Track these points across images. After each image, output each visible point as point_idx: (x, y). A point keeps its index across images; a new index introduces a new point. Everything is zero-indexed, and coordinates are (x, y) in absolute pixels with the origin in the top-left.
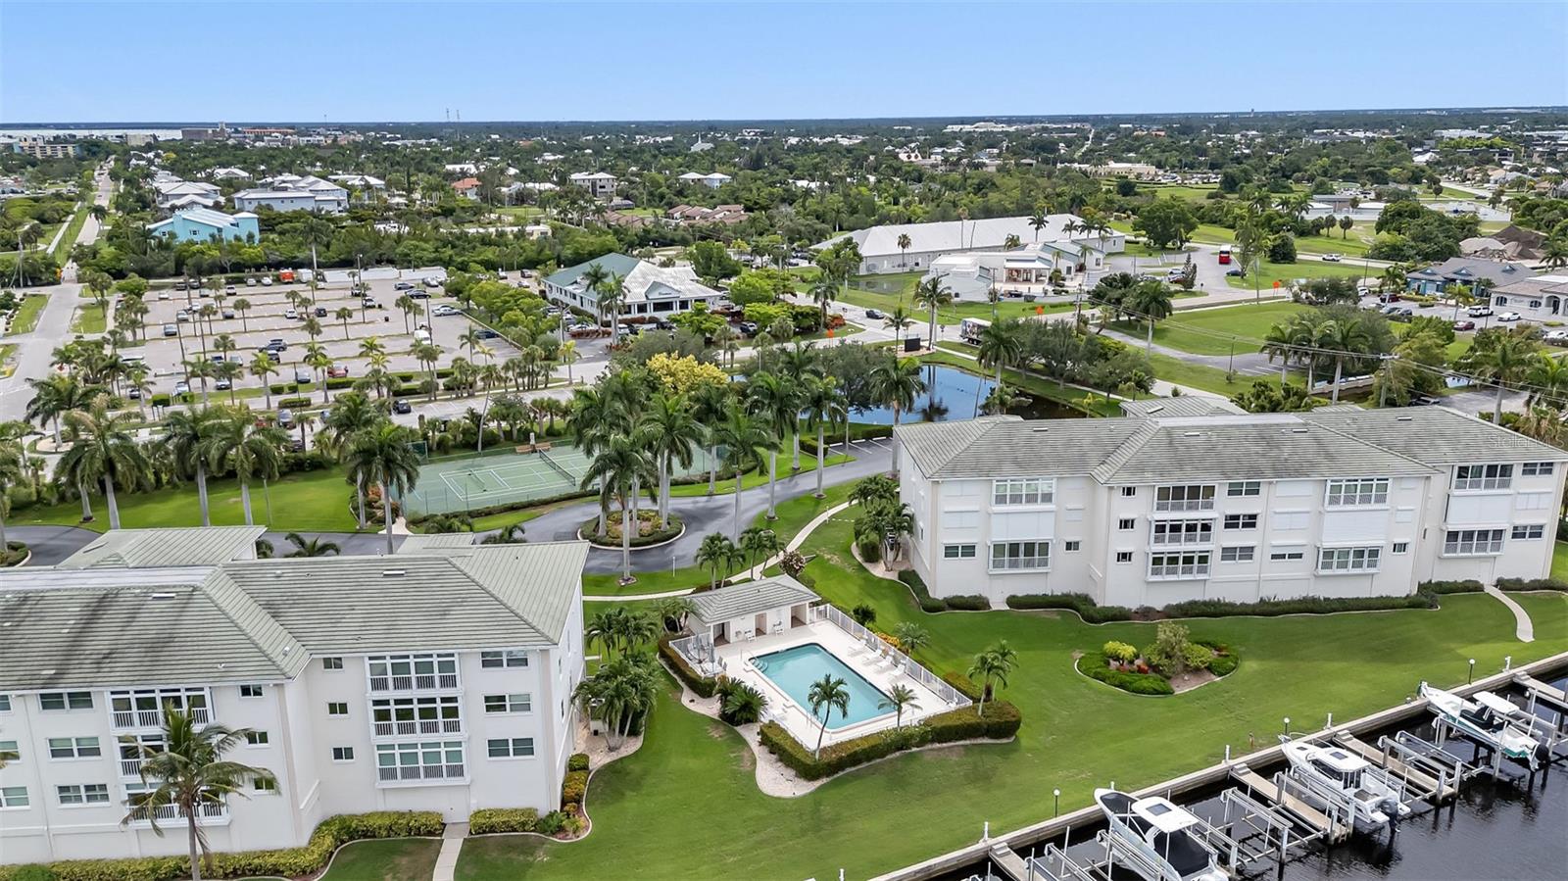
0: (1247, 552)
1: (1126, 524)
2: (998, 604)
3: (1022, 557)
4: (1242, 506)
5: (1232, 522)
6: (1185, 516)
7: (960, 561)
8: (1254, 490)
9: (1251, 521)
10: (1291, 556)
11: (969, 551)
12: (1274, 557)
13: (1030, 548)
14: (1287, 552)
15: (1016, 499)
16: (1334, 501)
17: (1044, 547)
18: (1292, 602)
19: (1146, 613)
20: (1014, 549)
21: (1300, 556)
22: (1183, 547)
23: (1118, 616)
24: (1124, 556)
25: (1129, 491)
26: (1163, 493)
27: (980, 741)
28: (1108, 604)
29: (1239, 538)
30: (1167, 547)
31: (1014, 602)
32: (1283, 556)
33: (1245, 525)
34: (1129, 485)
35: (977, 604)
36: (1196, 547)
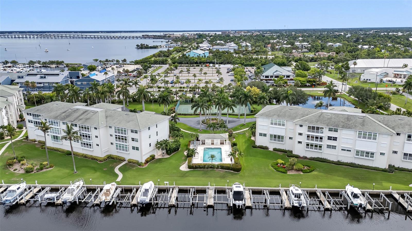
0: (334, 147)
1: (300, 134)
2: (271, 149)
3: (277, 139)
4: (333, 134)
5: (330, 138)
6: (315, 134)
7: (263, 137)
8: (336, 131)
9: (335, 139)
10: (347, 150)
11: (265, 135)
12: (342, 150)
13: (279, 137)
14: (346, 149)
15: (276, 124)
16: (359, 137)
17: (283, 137)
18: (347, 163)
19: (305, 158)
20: (275, 136)
21: (350, 151)
22: (314, 142)
23: (297, 157)
24: (300, 142)
25: (301, 126)
26: (309, 127)
27: (230, 171)
28: (295, 154)
29: (332, 143)
30: (310, 142)
31: (275, 150)
32: (345, 150)
33: (333, 140)
34: (301, 124)
35: (266, 148)
36: (318, 143)
